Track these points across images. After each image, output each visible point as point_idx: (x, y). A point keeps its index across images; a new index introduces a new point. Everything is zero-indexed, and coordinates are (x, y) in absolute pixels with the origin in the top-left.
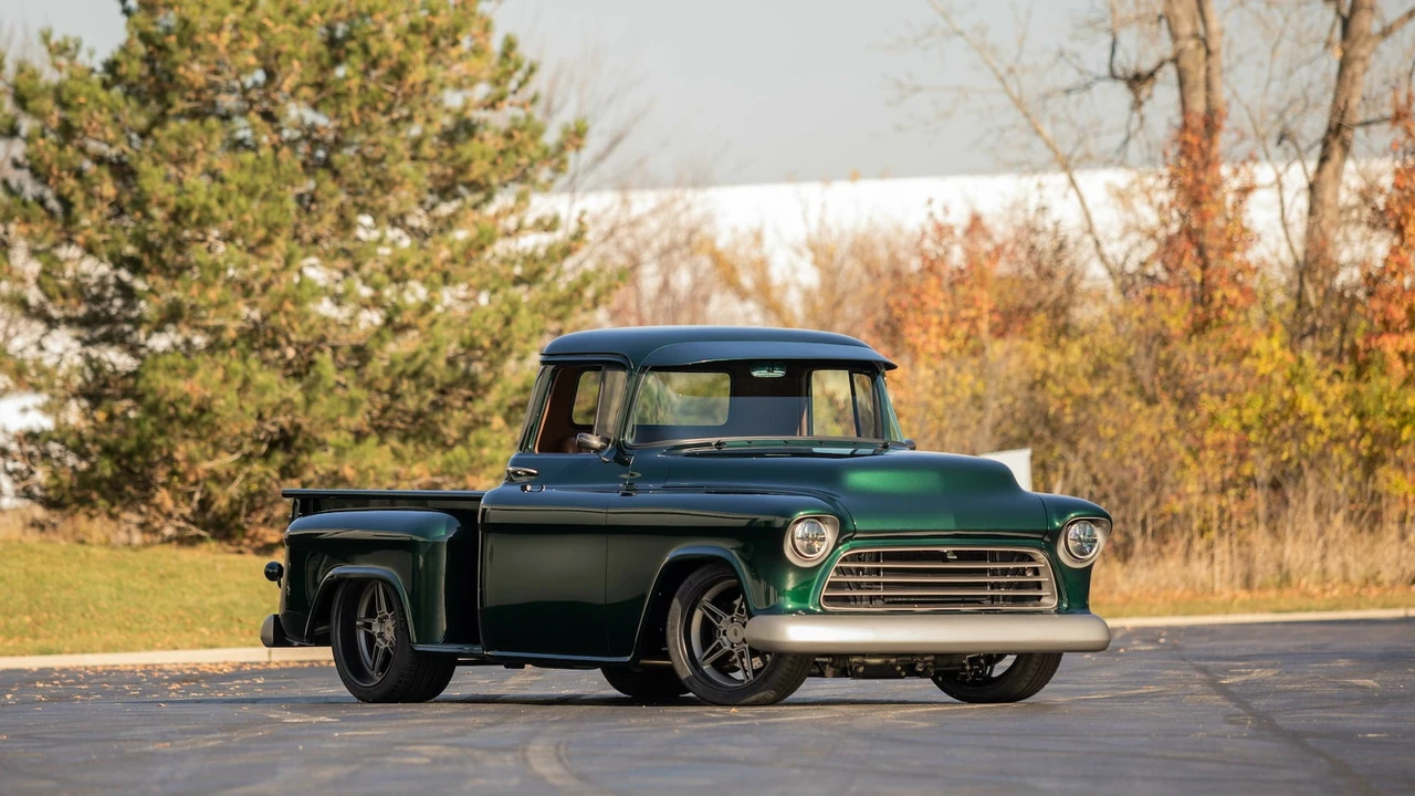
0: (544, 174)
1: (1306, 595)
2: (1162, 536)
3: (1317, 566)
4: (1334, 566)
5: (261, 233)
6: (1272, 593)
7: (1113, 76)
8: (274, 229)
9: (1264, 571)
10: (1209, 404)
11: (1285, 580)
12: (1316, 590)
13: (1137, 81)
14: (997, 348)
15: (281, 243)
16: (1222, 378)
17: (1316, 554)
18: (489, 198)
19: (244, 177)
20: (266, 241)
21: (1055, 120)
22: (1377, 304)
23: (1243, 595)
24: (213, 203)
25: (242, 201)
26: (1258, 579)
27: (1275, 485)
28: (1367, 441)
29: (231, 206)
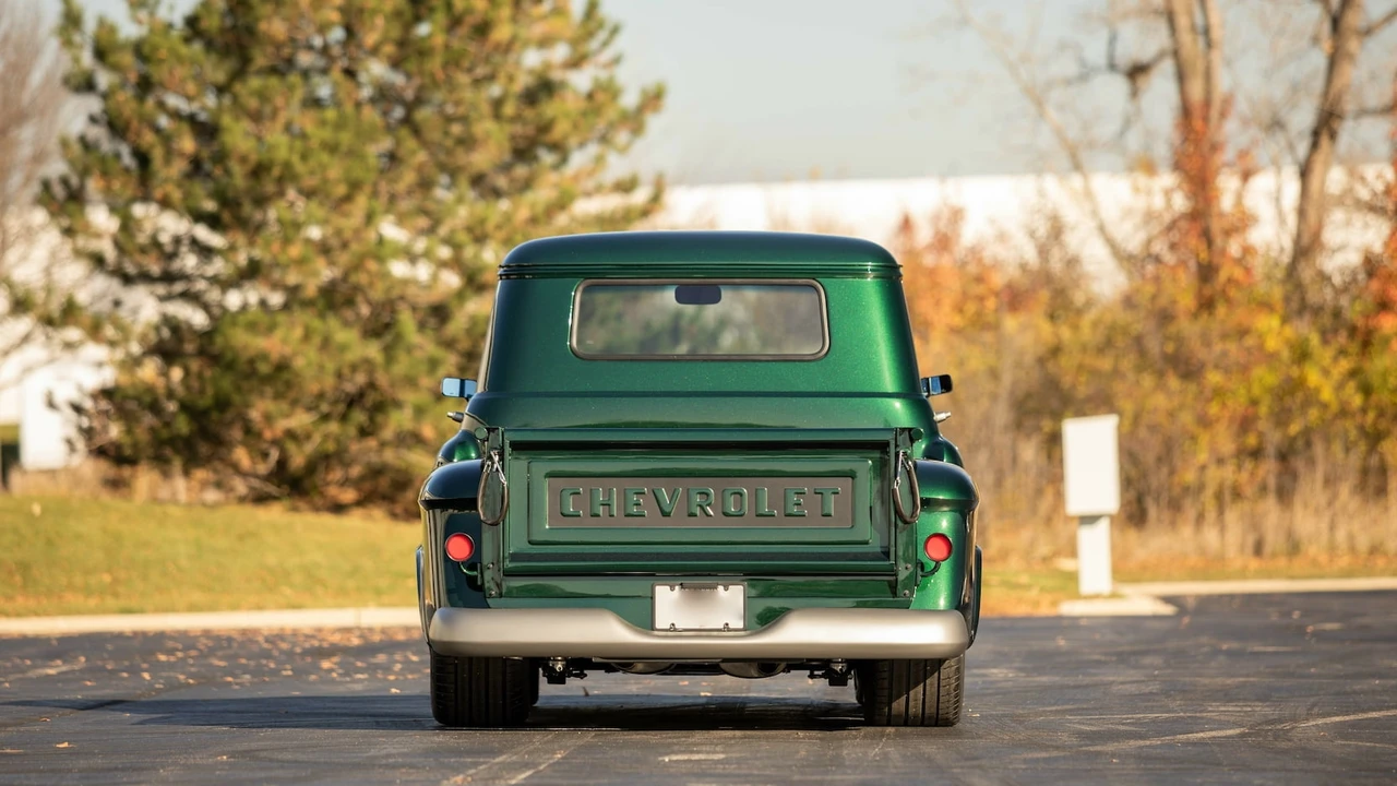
0: (622, 137)
1: (1314, 562)
2: (1175, 506)
3: (1325, 537)
4: (1341, 535)
5: (341, 190)
6: (1282, 562)
7: (1112, 66)
8: (355, 186)
9: (1274, 540)
10: (1214, 378)
11: (1294, 548)
12: (1323, 558)
13: (1137, 72)
14: (1011, 323)
15: (361, 202)
16: (1225, 354)
17: (1324, 526)
18: (564, 160)
19: (326, 134)
20: (348, 198)
21: (1061, 108)
22: (1375, 285)
23: (1254, 564)
24: (295, 159)
25: (325, 157)
26: (1268, 549)
27: (1283, 457)
28: (1371, 416)
29: (312, 163)
